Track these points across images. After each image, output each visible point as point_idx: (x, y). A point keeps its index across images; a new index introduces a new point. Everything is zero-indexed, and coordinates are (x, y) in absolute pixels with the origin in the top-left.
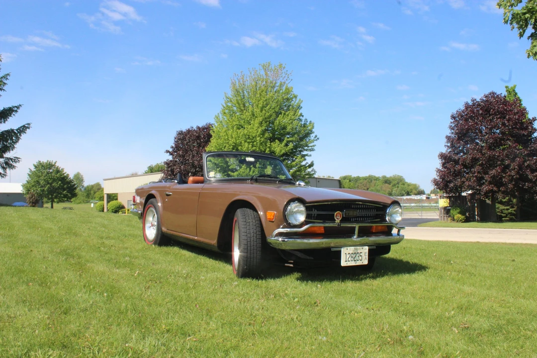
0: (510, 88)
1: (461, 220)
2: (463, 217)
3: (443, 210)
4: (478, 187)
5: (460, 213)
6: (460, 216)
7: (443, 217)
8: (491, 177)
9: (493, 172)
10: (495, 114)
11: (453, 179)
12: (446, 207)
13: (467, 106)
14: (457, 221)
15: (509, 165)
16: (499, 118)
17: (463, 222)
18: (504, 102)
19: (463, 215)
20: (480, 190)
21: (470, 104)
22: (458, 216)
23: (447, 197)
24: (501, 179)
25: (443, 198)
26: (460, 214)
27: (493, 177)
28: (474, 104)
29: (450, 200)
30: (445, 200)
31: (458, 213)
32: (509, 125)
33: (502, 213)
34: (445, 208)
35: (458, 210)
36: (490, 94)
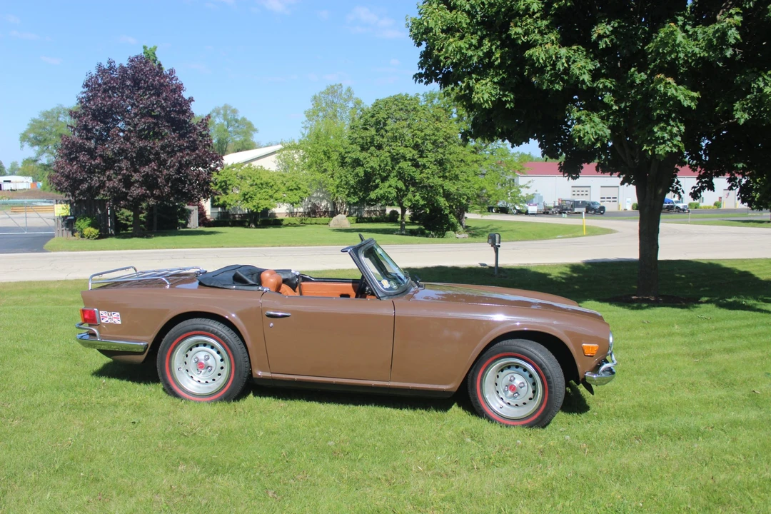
0: (148, 49)
1: (94, 236)
2: (97, 231)
3: (60, 221)
4: (124, 190)
5: (91, 225)
6: (92, 229)
7: (61, 231)
8: (143, 176)
9: (146, 169)
10: (148, 88)
11: (88, 177)
12: (67, 216)
13: (101, 71)
14: (89, 238)
15: (165, 161)
16: (154, 94)
17: (96, 239)
18: (158, 72)
19: (96, 228)
20: (127, 193)
21: (106, 67)
22: (89, 230)
23: (66, 202)
24: (156, 179)
25: (61, 203)
26: (92, 227)
27: (147, 176)
28: (111, 68)
29: (71, 206)
30: (63, 205)
31: (89, 226)
32: (167, 105)
33: (127, 220)
34: (64, 218)
35: (89, 221)
36: (137, 57)
